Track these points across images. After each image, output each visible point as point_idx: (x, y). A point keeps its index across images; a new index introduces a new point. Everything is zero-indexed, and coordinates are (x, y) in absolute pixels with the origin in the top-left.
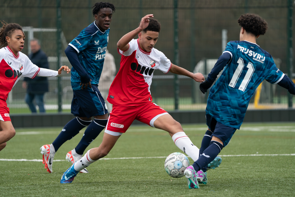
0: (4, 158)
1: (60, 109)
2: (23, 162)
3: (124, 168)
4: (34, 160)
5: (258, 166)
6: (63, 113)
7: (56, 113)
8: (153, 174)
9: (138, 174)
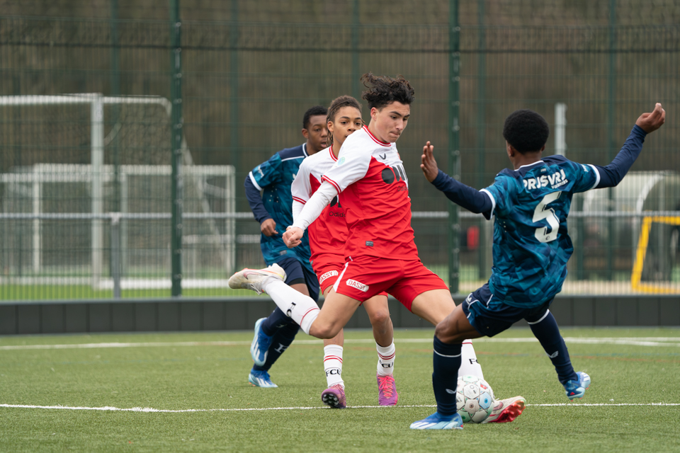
0: (63, 403)
1: (176, 288)
2: (108, 412)
3: (352, 430)
4: (134, 409)
5: (673, 431)
6: (183, 297)
7: (167, 297)
8: (425, 446)
9: (389, 445)
